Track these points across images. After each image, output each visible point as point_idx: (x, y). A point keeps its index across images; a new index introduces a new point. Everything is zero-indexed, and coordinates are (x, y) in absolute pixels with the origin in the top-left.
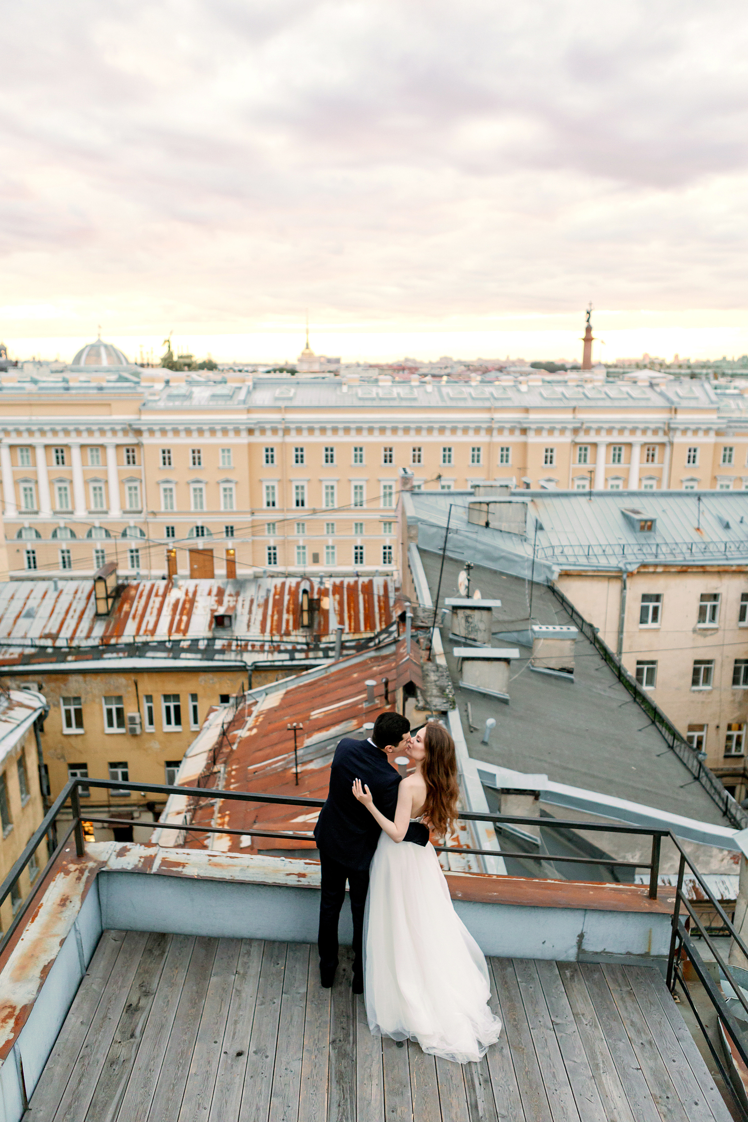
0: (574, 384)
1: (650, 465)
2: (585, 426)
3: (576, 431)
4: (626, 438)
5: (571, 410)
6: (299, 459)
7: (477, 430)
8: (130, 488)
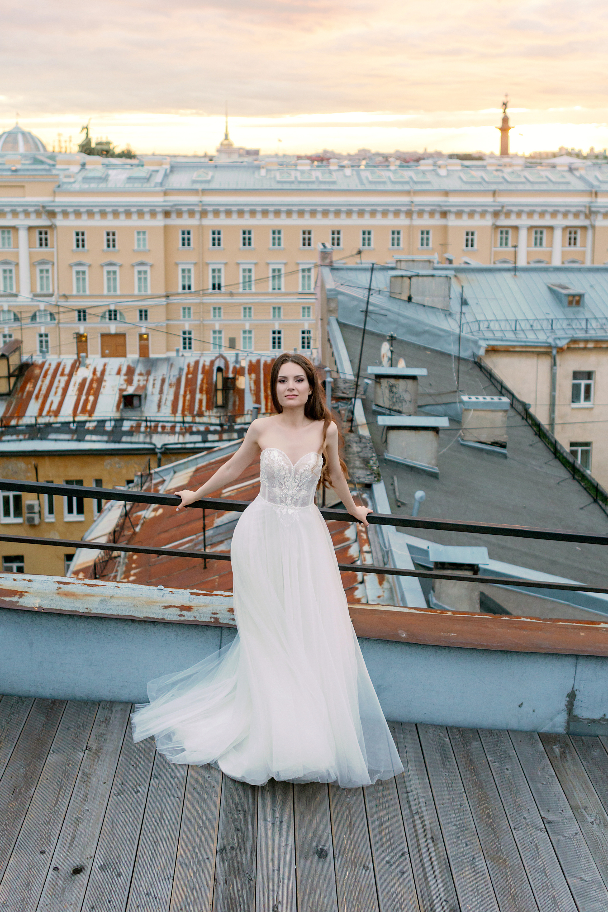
0: (494, 168)
1: (572, 248)
2: (505, 210)
3: (496, 214)
4: (547, 221)
5: (491, 194)
6: (216, 242)
7: (397, 213)
8: (41, 271)
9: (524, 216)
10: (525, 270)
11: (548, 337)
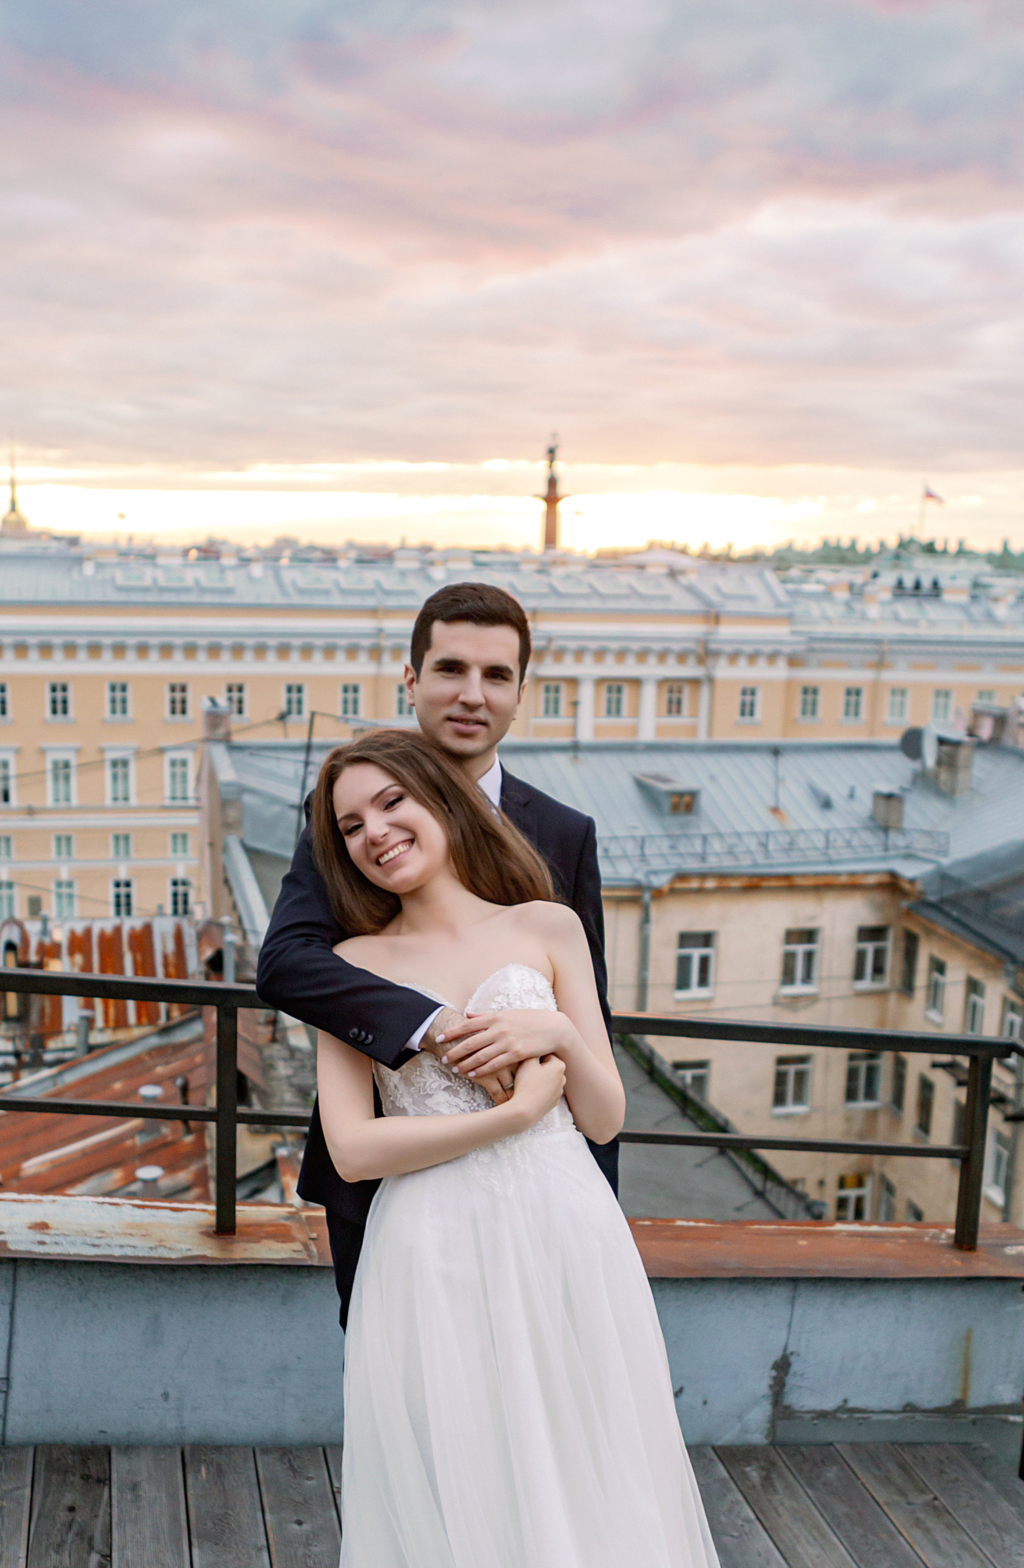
0: (534, 567)
1: (673, 720)
2: (553, 647)
4: (630, 669)
7: (352, 651)
9: (588, 659)
10: (595, 749)
11: (636, 870)
